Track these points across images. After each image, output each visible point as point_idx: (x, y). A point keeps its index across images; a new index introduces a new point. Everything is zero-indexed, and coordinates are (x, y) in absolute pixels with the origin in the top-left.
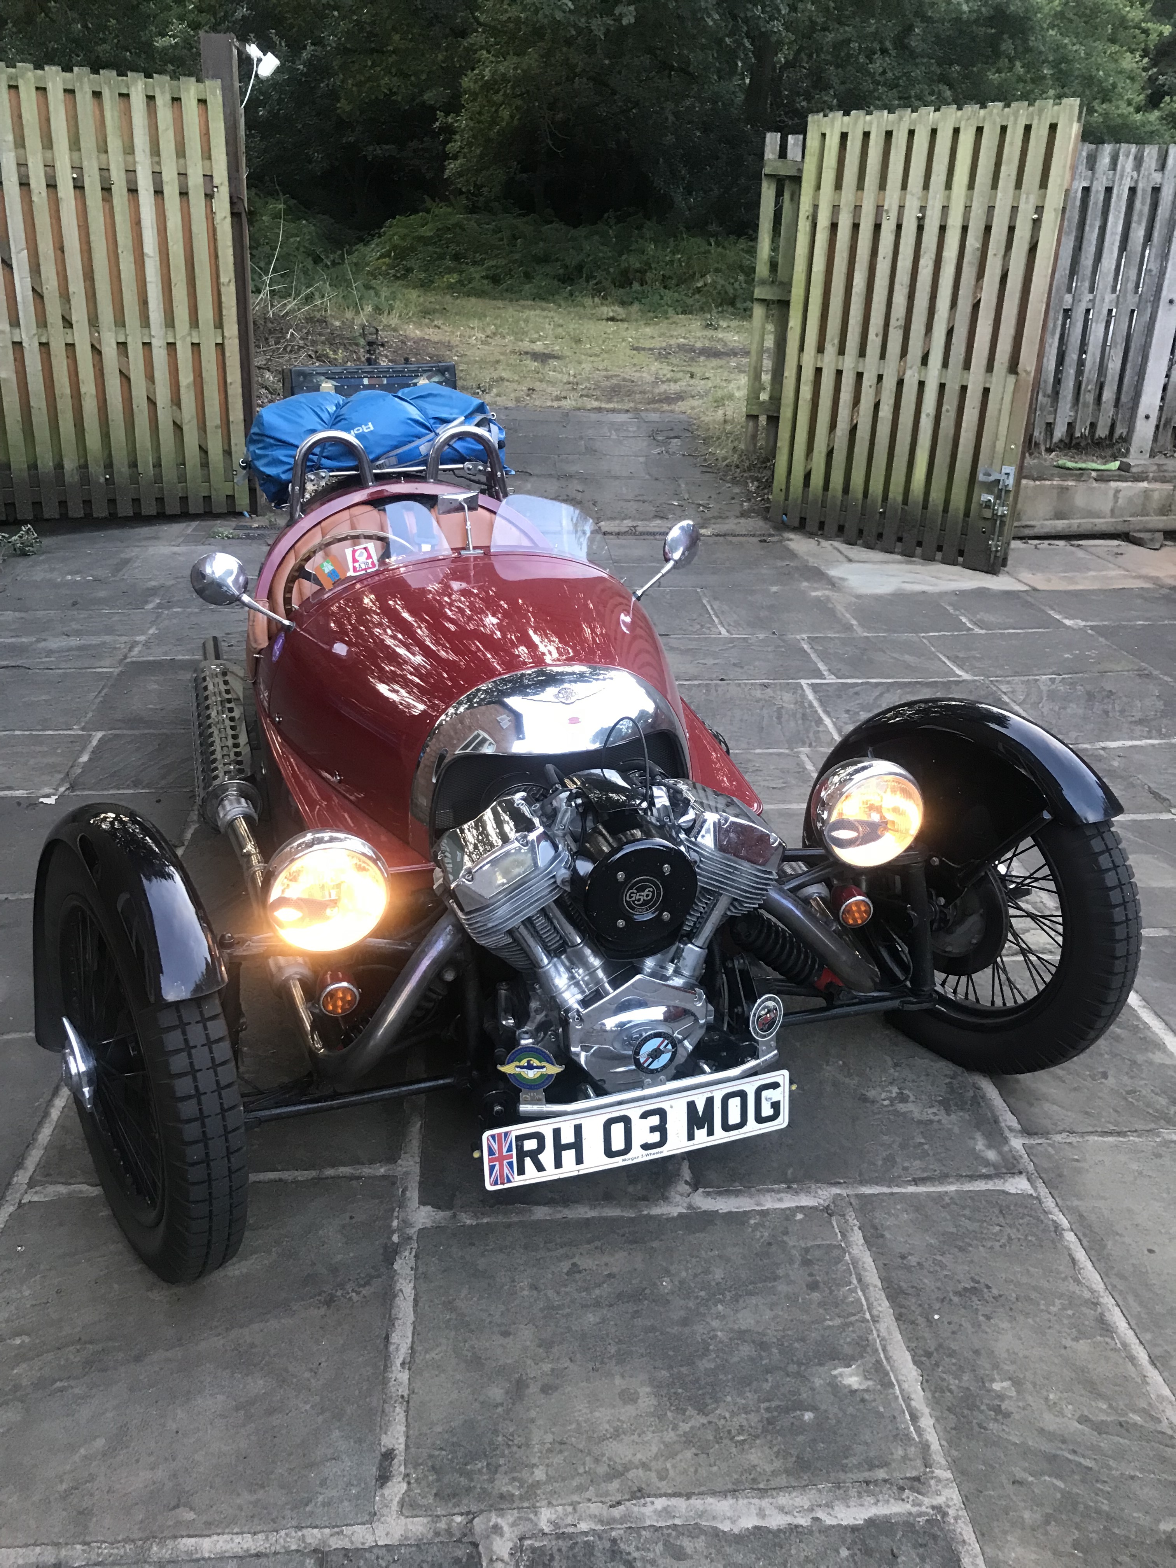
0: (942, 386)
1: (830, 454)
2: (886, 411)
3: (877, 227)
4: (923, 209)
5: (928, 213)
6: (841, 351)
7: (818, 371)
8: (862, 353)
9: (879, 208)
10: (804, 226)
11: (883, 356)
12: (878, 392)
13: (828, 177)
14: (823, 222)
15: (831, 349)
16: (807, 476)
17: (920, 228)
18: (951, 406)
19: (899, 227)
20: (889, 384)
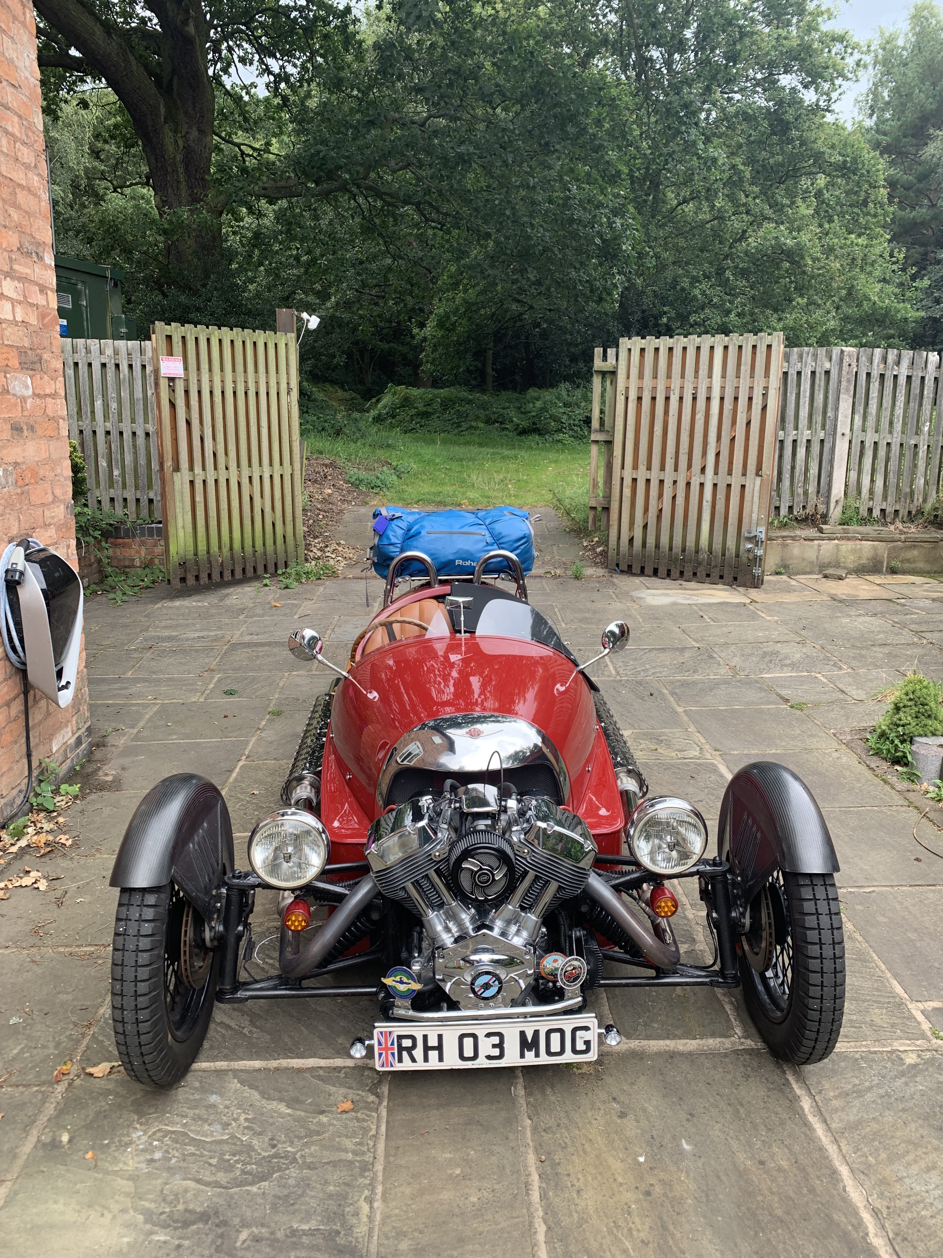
0: (715, 485)
1: (645, 527)
2: (680, 500)
3: (667, 399)
4: (695, 388)
5: (699, 391)
6: (649, 468)
7: (635, 480)
8: (663, 468)
9: (668, 389)
10: (621, 399)
11: (676, 470)
12: (675, 489)
13: (634, 371)
14: (633, 396)
15: (642, 467)
16: (631, 540)
17: (694, 399)
18: (721, 495)
19: (681, 398)
20: (681, 485)
